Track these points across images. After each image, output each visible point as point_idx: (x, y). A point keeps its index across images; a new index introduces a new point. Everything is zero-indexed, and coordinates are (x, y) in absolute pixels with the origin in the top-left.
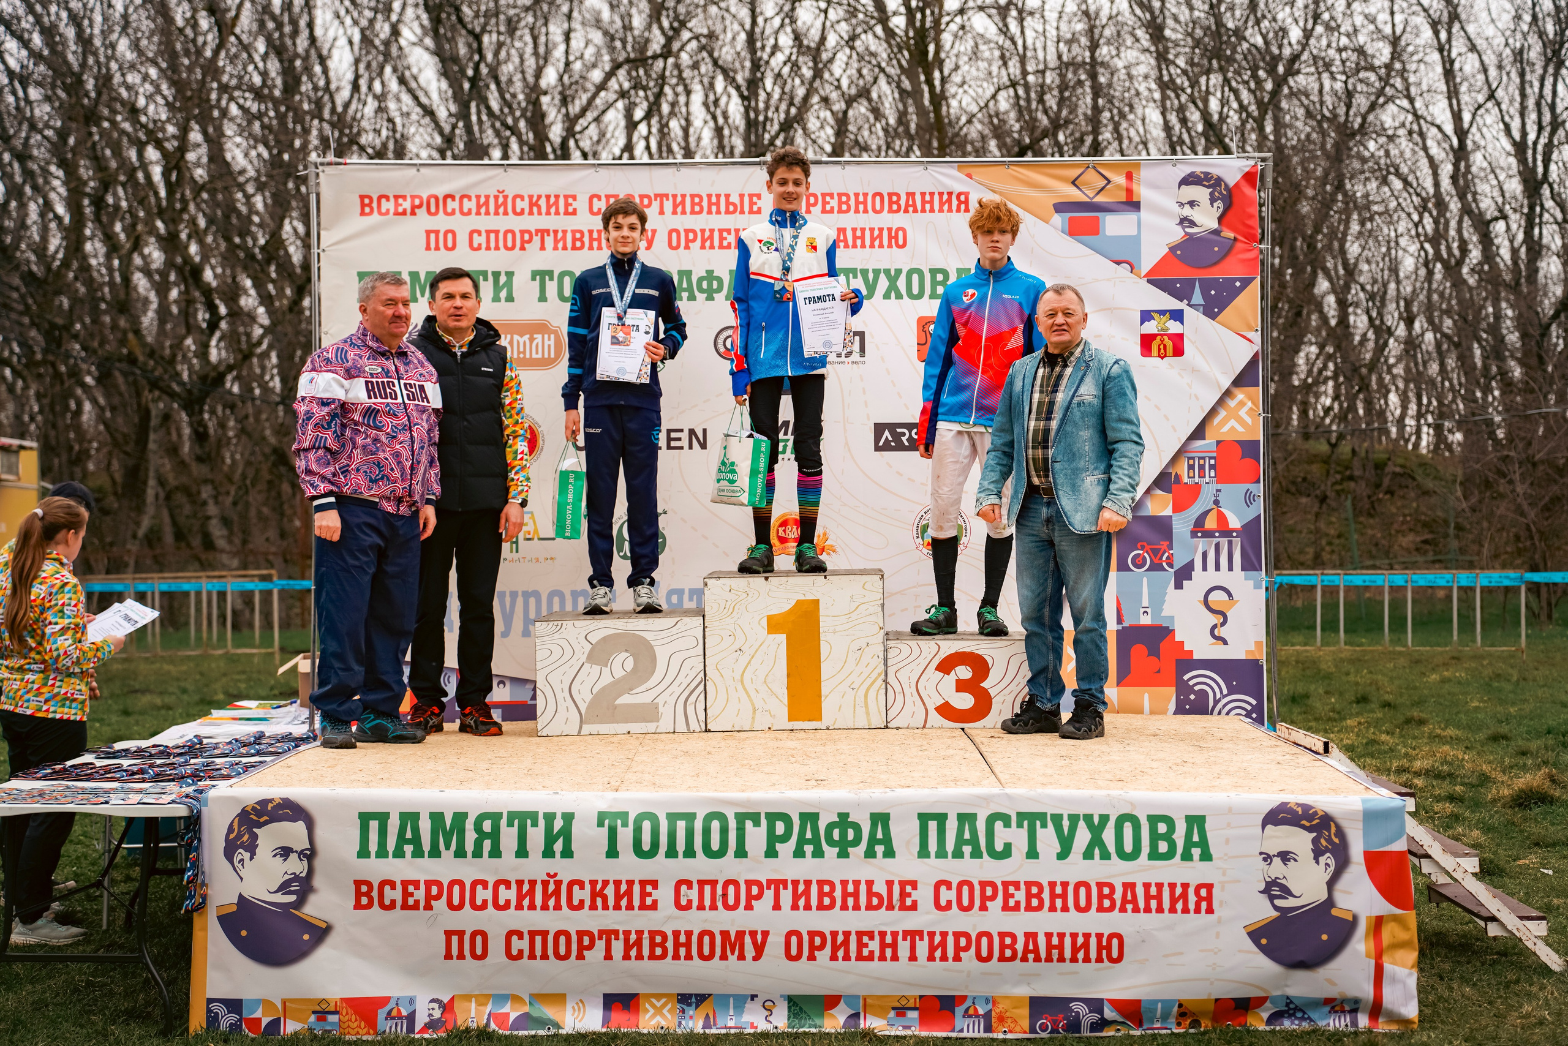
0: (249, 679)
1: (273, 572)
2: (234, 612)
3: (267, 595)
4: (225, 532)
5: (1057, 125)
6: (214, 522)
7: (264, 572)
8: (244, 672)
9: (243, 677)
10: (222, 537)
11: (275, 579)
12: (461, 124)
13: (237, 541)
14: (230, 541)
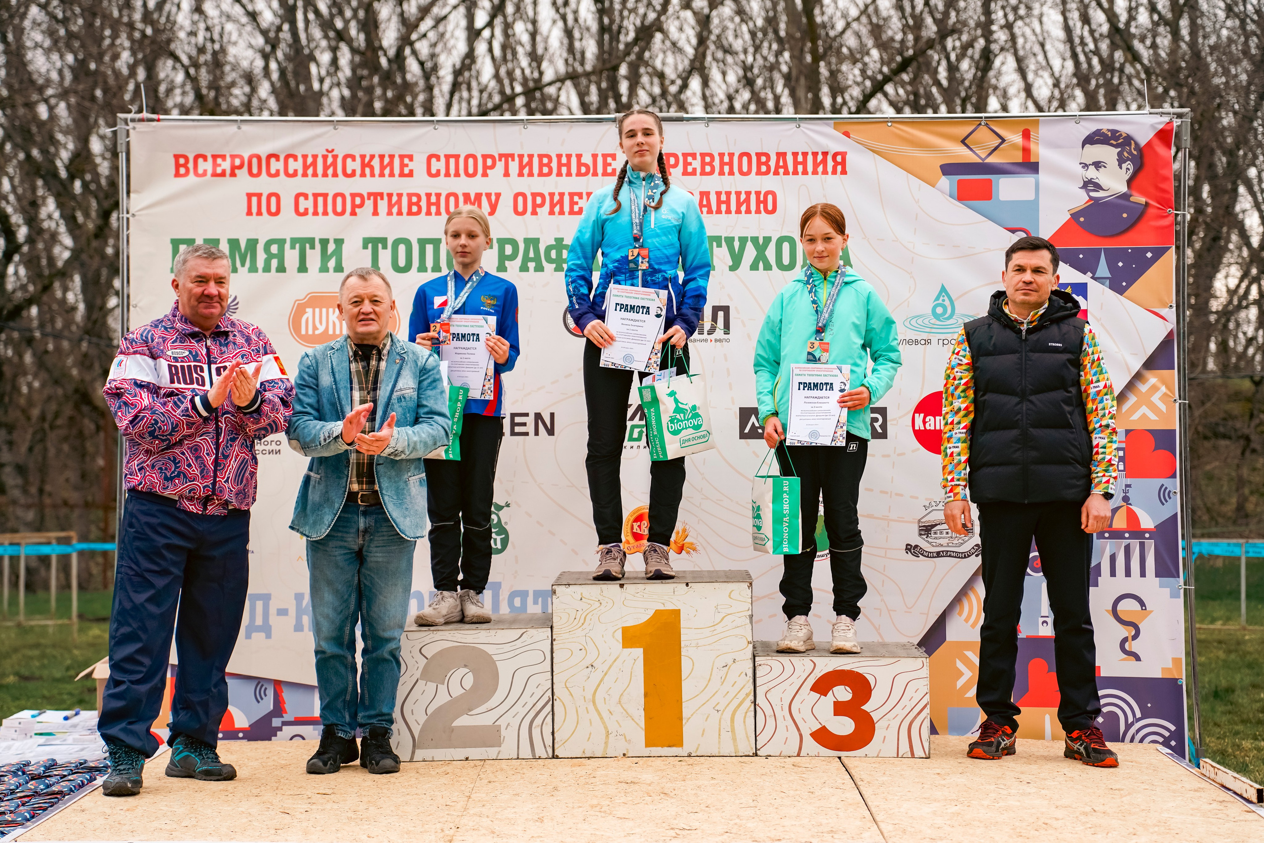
0: (43, 656)
1: (72, 534)
2: (28, 570)
3: (64, 561)
4: (19, 481)
5: (944, 32)
6: (8, 470)
7: (62, 534)
8: (37, 646)
9: (36, 652)
10: (16, 486)
11: (74, 542)
12: (286, 27)
13: (33, 490)
14: (25, 491)
